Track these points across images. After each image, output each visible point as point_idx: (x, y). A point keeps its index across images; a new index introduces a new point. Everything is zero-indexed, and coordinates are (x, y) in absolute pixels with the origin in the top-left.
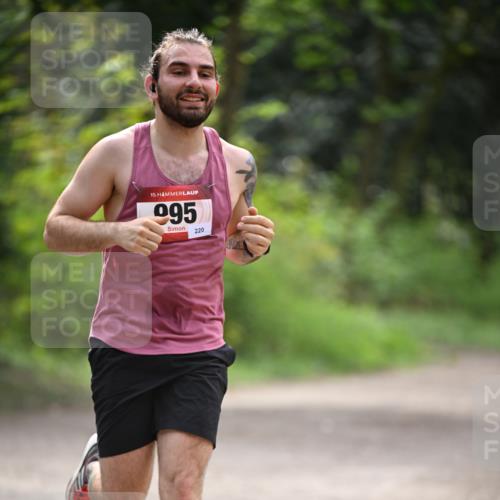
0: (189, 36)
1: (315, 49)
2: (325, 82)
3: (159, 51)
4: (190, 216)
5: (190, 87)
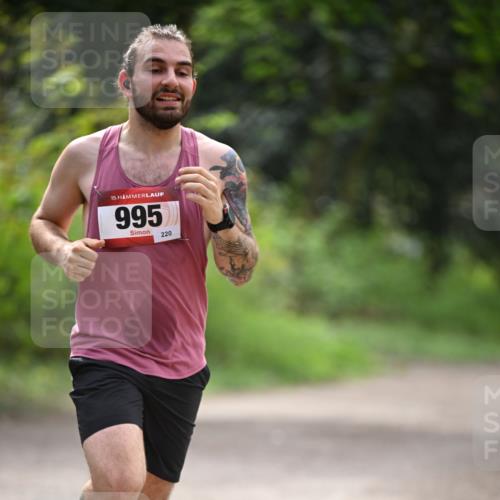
0: (166, 30)
1: (264, 60)
2: (274, 93)
3: (134, 45)
4: (154, 219)
5: (166, 86)
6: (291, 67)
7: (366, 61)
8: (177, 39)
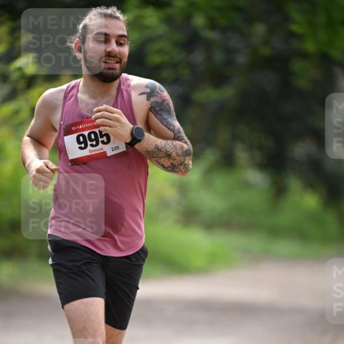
5: (110, 52)
6: (178, 56)
7: (230, 52)
8: (117, 18)
